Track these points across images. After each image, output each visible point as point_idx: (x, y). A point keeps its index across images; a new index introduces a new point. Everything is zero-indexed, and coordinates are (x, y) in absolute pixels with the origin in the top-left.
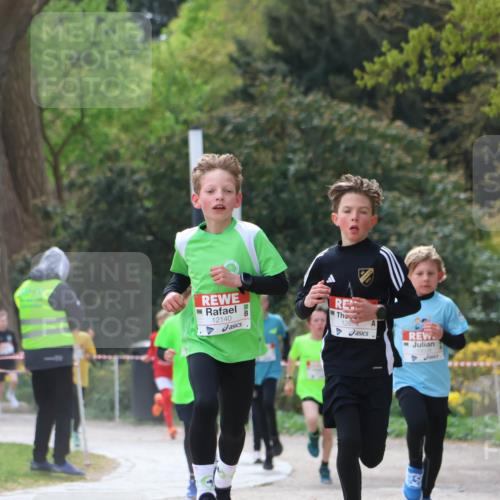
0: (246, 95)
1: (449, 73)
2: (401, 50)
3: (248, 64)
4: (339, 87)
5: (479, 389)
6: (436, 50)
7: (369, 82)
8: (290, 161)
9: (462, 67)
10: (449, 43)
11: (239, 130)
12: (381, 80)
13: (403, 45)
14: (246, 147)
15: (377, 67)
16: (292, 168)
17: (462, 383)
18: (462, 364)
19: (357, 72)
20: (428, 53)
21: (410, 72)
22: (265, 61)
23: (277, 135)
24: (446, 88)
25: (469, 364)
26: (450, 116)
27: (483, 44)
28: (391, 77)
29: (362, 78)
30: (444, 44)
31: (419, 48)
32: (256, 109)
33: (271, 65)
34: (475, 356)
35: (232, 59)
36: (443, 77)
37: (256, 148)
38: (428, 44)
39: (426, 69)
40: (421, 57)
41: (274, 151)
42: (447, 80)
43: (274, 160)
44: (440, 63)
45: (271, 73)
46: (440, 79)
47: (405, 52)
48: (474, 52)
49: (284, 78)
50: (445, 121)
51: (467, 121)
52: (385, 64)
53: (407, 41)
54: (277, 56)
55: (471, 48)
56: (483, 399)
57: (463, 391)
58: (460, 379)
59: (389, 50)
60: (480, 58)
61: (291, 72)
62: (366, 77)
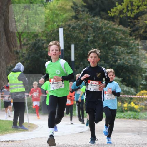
0: (76, 18)
1: (136, 11)
2: (122, 5)
3: (77, 9)
4: (103, 15)
5: (144, 104)
6: (132, 5)
7: (112, 14)
8: (89, 37)
9: (139, 9)
10: (136, 3)
11: (74, 28)
12: (116, 14)
13: (122, 3)
14: (76, 33)
15: (114, 10)
16: (89, 39)
17: (139, 102)
18: (139, 97)
19: (109, 12)
20: (130, 6)
21: (124, 11)
22: (82, 8)
23: (85, 29)
24: (135, 16)
25: (141, 97)
26: (136, 24)
27: (145, 3)
28: (119, 13)
29: (110, 13)
30: (134, 3)
31: (127, 4)
32: (79, 22)
33: (83, 9)
34: (143, 94)
35: (72, 7)
36: (134, 13)
37: (79, 33)
38: (130, 3)
39: (129, 10)
40: (128, 7)
41: (84, 34)
42: (135, 13)
43: (84, 37)
44: (133, 9)
45: (83, 11)
46: (133, 13)
47: (123, 5)
48: (143, 5)
49: (87, 12)
50: (134, 25)
51: (141, 25)
52: (117, 9)
53: (123, 2)
54: (85, 6)
55: (142, 4)
56: (145, 107)
57: (139, 105)
58: (138, 101)
59: (118, 5)
60: (145, 7)
61: (89, 11)
62: (111, 13)
